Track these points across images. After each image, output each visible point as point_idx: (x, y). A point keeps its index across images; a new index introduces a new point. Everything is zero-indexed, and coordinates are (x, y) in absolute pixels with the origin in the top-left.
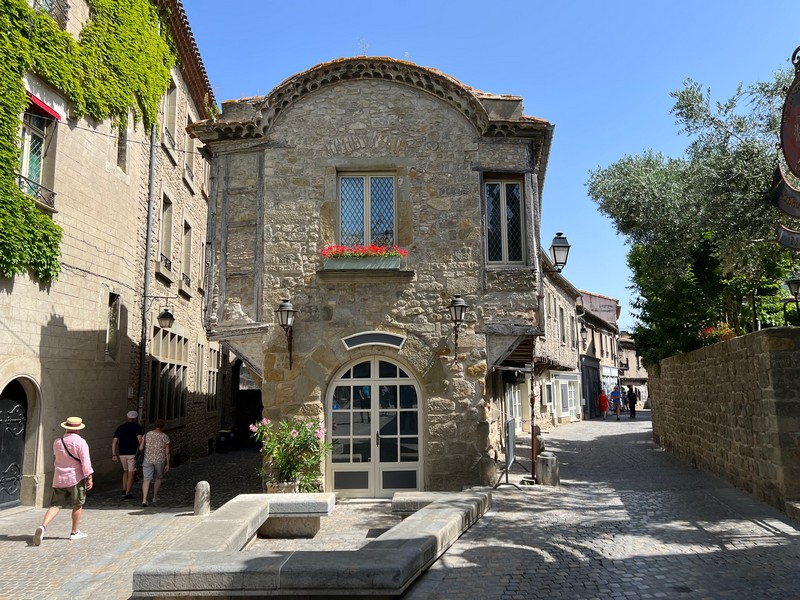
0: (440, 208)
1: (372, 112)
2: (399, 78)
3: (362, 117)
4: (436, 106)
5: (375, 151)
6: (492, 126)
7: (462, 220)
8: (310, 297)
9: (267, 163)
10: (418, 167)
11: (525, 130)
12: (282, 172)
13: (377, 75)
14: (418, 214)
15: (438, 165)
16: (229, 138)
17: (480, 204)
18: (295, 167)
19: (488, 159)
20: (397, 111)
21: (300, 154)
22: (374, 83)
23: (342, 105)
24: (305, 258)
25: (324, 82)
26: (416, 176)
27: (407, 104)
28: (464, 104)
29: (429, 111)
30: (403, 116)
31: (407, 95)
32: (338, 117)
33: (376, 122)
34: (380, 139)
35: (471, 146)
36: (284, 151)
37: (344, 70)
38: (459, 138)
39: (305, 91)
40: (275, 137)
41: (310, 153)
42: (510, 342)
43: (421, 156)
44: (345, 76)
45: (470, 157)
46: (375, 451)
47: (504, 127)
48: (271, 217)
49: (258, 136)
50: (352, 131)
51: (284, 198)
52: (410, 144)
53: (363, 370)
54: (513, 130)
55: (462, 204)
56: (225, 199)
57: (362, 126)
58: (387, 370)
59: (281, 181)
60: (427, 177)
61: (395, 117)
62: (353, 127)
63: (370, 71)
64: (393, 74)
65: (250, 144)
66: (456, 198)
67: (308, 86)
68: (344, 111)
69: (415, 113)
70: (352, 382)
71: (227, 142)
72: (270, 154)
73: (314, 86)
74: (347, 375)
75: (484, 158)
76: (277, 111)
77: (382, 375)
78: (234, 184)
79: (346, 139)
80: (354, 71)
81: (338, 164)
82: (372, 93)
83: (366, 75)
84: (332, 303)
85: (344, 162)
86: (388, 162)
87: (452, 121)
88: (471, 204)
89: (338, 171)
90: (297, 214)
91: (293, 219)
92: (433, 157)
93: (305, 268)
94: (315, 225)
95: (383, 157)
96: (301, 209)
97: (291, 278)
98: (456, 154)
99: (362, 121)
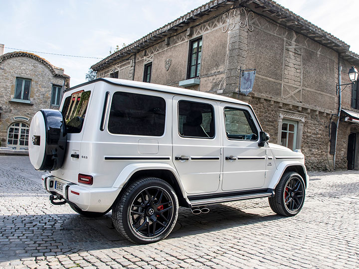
0: (42, 91)
1: (28, 65)
4: (44, 67)
5: (27, 75)
6: (57, 75)
7: (46, 94)
10: (37, 80)
11: (64, 77)
13: (30, 57)
14: (36, 91)
15: (42, 81)
17: (51, 92)
18: (6, 75)
19: (54, 82)
20: (33, 66)
21: (7, 72)
22: (29, 59)
23: (20, 62)
24: (6, 97)
25: (16, 56)
26: (37, 82)
27: (36, 65)
28: (50, 68)
29: (42, 68)
32: (19, 65)
33: (28, 68)
34: (28, 72)
35: (51, 78)
36: (3, 71)
38: (48, 75)
39: (11, 57)
41: (10, 72)
43: (39, 78)
44: (22, 56)
45: (50, 80)
46: (19, 142)
47: (59, 75)
53: (18, 125)
54: (61, 76)
55: (47, 91)
58: (24, 125)
59: (1, 78)
60: (39, 83)
62: (22, 68)
66: (46, 89)
69: (38, 67)
70: (14, 127)
73: (13, 56)
74: (13, 125)
77: (22, 126)
79: (20, 70)
82: (28, 61)
83: (27, 56)
84: (12, 109)
85: (19, 76)
86: (30, 78)
87: (47, 71)
88: (49, 91)
89: (17, 77)
90: (5, 86)
91: (4, 87)
92: (41, 79)
93: (5, 99)
94: (9, 90)
95: (29, 76)
96: (6, 85)
97: (2, 101)
98: (47, 79)
99: (25, 67)
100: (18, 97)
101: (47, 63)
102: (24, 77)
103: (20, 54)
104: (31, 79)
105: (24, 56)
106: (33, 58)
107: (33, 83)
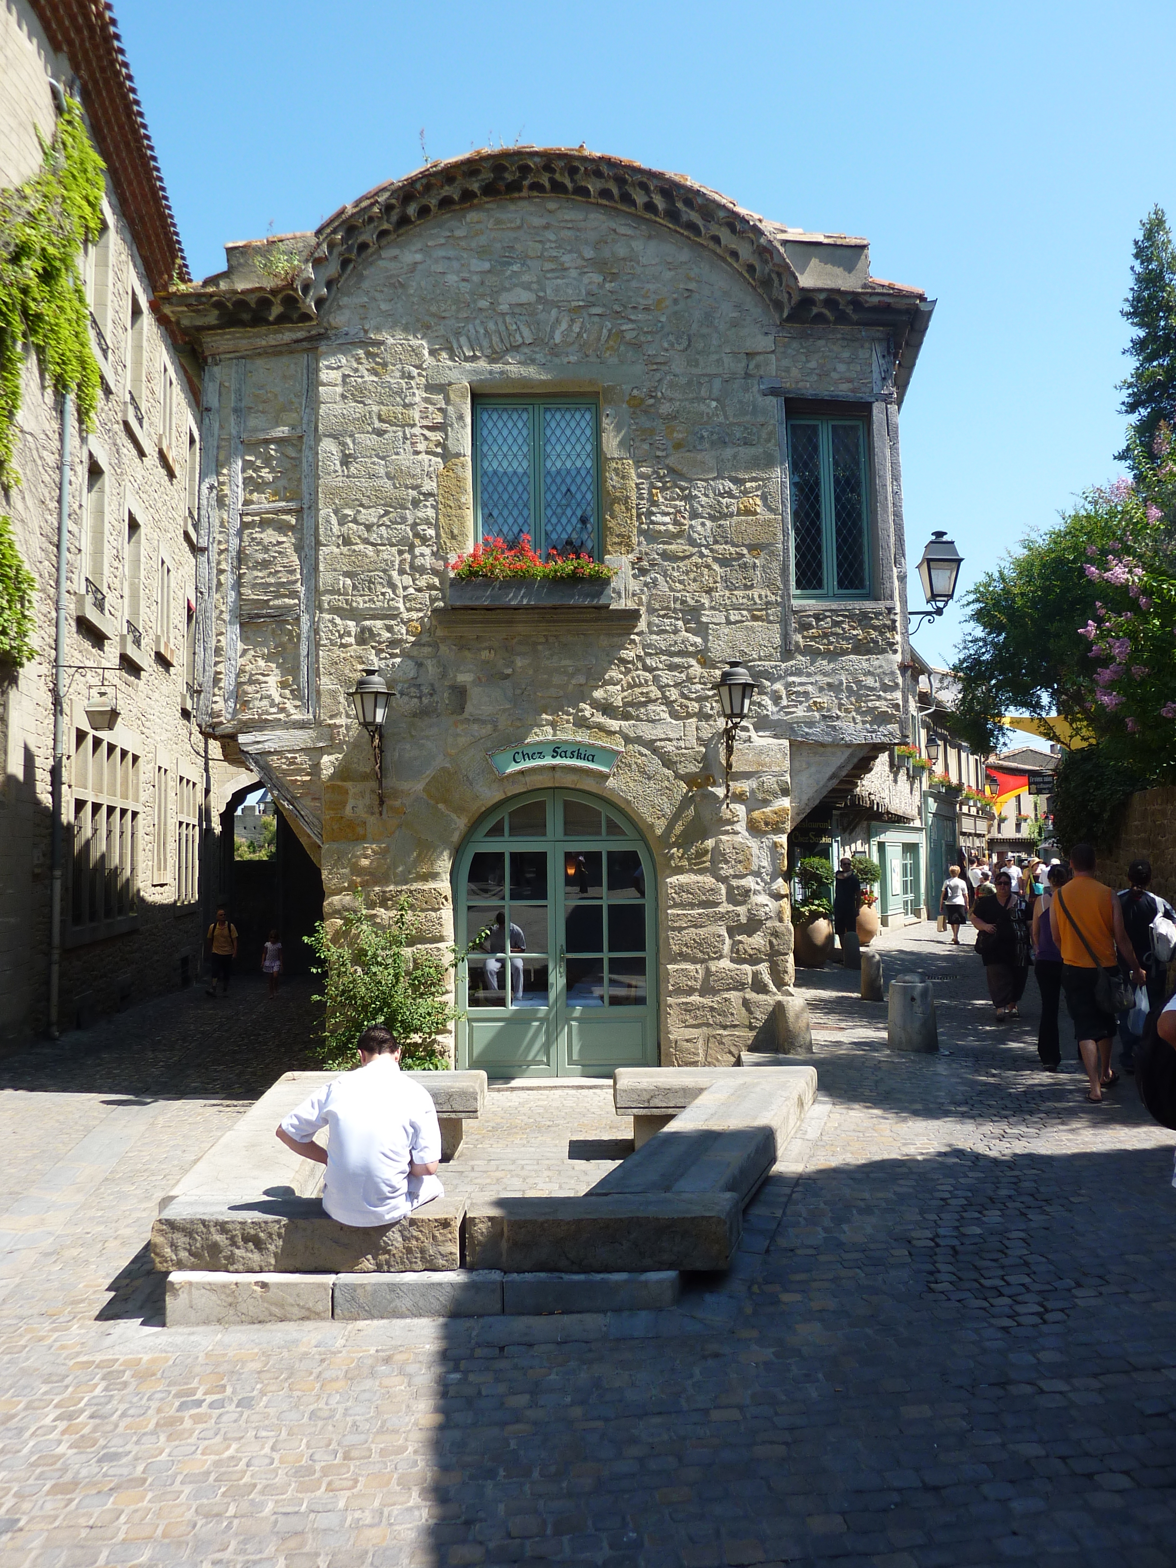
0: (694, 474)
1: (549, 266)
2: (605, 193)
3: (526, 278)
4: (684, 255)
5: (554, 350)
7: (741, 501)
8: (420, 665)
9: (325, 377)
10: (646, 386)
11: (875, 309)
12: (356, 395)
13: (558, 187)
14: (645, 489)
15: (689, 383)
16: (242, 324)
17: (779, 467)
19: (795, 372)
20: (600, 265)
22: (551, 206)
23: (482, 252)
24: (407, 580)
25: (446, 203)
27: (622, 251)
28: (746, 252)
29: (670, 266)
30: (614, 277)
31: (622, 230)
32: (476, 278)
33: (557, 290)
34: (564, 326)
35: (760, 342)
36: (359, 351)
37: (487, 175)
38: (735, 324)
39: (404, 221)
40: (340, 319)
41: (415, 355)
42: (836, 760)
43: (653, 362)
44: (489, 190)
45: (757, 366)
46: (557, 980)
47: (831, 301)
48: (333, 493)
49: (306, 317)
50: (504, 308)
51: (361, 451)
52: (629, 336)
54: (849, 310)
55: (741, 466)
56: (235, 454)
57: (525, 296)
58: (581, 820)
59: (353, 415)
60: (665, 408)
61: (597, 278)
62: (506, 300)
63: (545, 180)
64: (593, 185)
65: (286, 337)
66: (728, 452)
67: (412, 210)
68: (487, 266)
69: (639, 270)
70: (508, 844)
71: (238, 331)
72: (331, 356)
73: (424, 211)
74: (496, 831)
75: (787, 370)
76: (345, 263)
77: (569, 831)
78: (256, 424)
79: (491, 326)
80: (509, 177)
81: (475, 380)
82: (547, 227)
83: (536, 187)
84: (464, 678)
86: (584, 378)
87: (719, 287)
88: (760, 466)
89: (476, 392)
90: (388, 486)
91: (379, 498)
92: (678, 365)
93: (406, 601)
96: (398, 475)
97: (379, 624)
98: (727, 360)
99: (527, 287)
101: (709, 210)
105: (512, 189)
106: (583, 192)
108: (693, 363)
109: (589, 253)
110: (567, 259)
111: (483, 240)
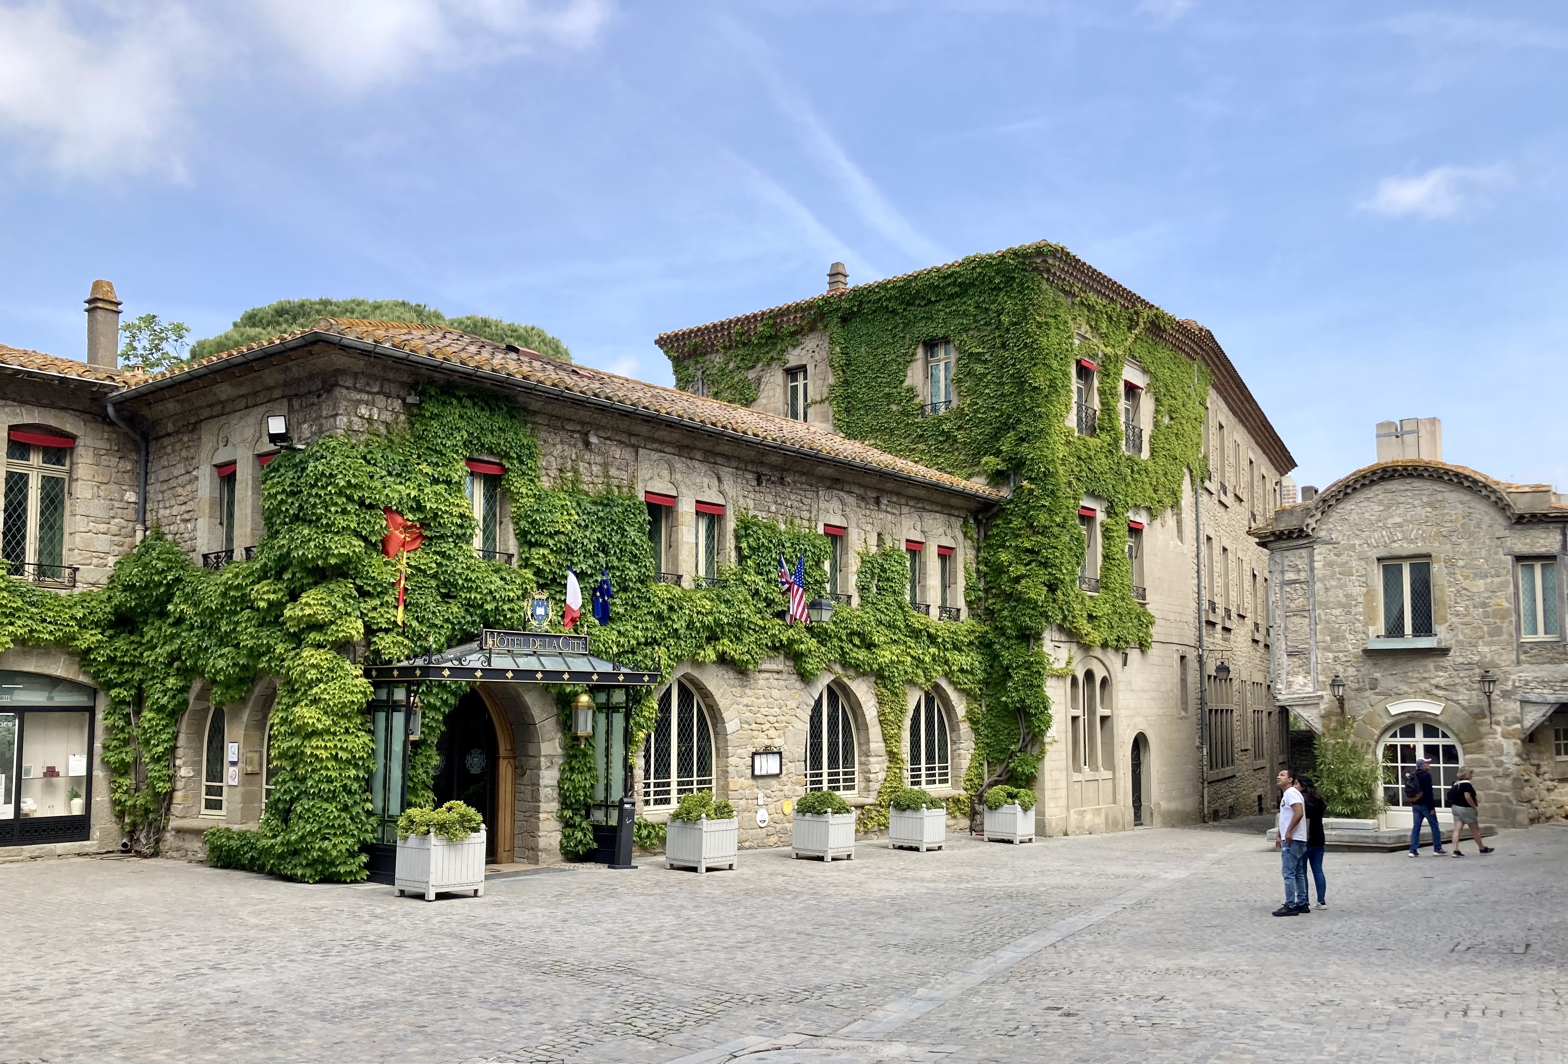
0: (1474, 590)
1: (1407, 507)
2: (1431, 476)
3: (1398, 512)
4: (1466, 499)
5: (1411, 542)
6: (1522, 516)
7: (1495, 601)
8: (1358, 670)
9: (1317, 558)
10: (1451, 555)
11: (1555, 517)
12: (1329, 564)
13: (1410, 475)
14: (1453, 597)
15: (1471, 552)
17: (1512, 586)
18: (1340, 560)
19: (1519, 545)
20: (1429, 504)
21: (1345, 549)
22: (1409, 483)
23: (1380, 502)
24: (1352, 637)
25: (1363, 485)
26: (1450, 563)
27: (1439, 497)
28: (1493, 497)
29: (1462, 503)
30: (1437, 509)
31: (1440, 490)
32: (1377, 514)
33: (1412, 516)
34: (1415, 531)
35: (1502, 533)
36: (1330, 547)
37: (1380, 474)
38: (1490, 526)
39: (1346, 494)
40: (1322, 536)
41: (1353, 547)
42: (1545, 709)
43: (1455, 544)
44: (1382, 479)
45: (1502, 543)
47: (1533, 515)
48: (1322, 603)
49: (1308, 536)
50: (1389, 525)
51: (1332, 587)
52: (1443, 534)
53: (1408, 731)
54: (1544, 519)
55: (1494, 586)
56: (1281, 589)
57: (1398, 520)
58: (1430, 731)
59: (1328, 573)
60: (1461, 563)
61: (1429, 510)
62: (1390, 521)
63: (1405, 473)
64: (1426, 474)
65: (1301, 542)
66: (1489, 580)
67: (1349, 490)
68: (1382, 508)
69: (1448, 505)
70: (1399, 741)
71: (1283, 541)
72: (1319, 549)
73: (1355, 489)
74: (1394, 735)
75: (1516, 544)
76: (1323, 513)
77: (1425, 736)
78: (1290, 576)
79: (1384, 533)
80: (1389, 473)
81: (1378, 555)
82: (1407, 491)
83: (1401, 475)
84: (1377, 675)
85: (1383, 553)
86: (1424, 551)
87: (1482, 512)
88: (1503, 586)
89: (1379, 560)
90: (1344, 600)
91: (1340, 605)
92: (1464, 546)
93: (1352, 645)
94: (1360, 609)
95: (1419, 547)
96: (1347, 596)
97: (1341, 655)
98: (1488, 542)
99: (1399, 516)
100: (1395, 629)
101: (1475, 482)
102: (1405, 553)
103: (1374, 473)
104: (1429, 556)
105: (1392, 477)
106: (1421, 476)
107: (1435, 568)
108: (1472, 543)
109: (1425, 499)
110: (1416, 503)
111: (1380, 497)
